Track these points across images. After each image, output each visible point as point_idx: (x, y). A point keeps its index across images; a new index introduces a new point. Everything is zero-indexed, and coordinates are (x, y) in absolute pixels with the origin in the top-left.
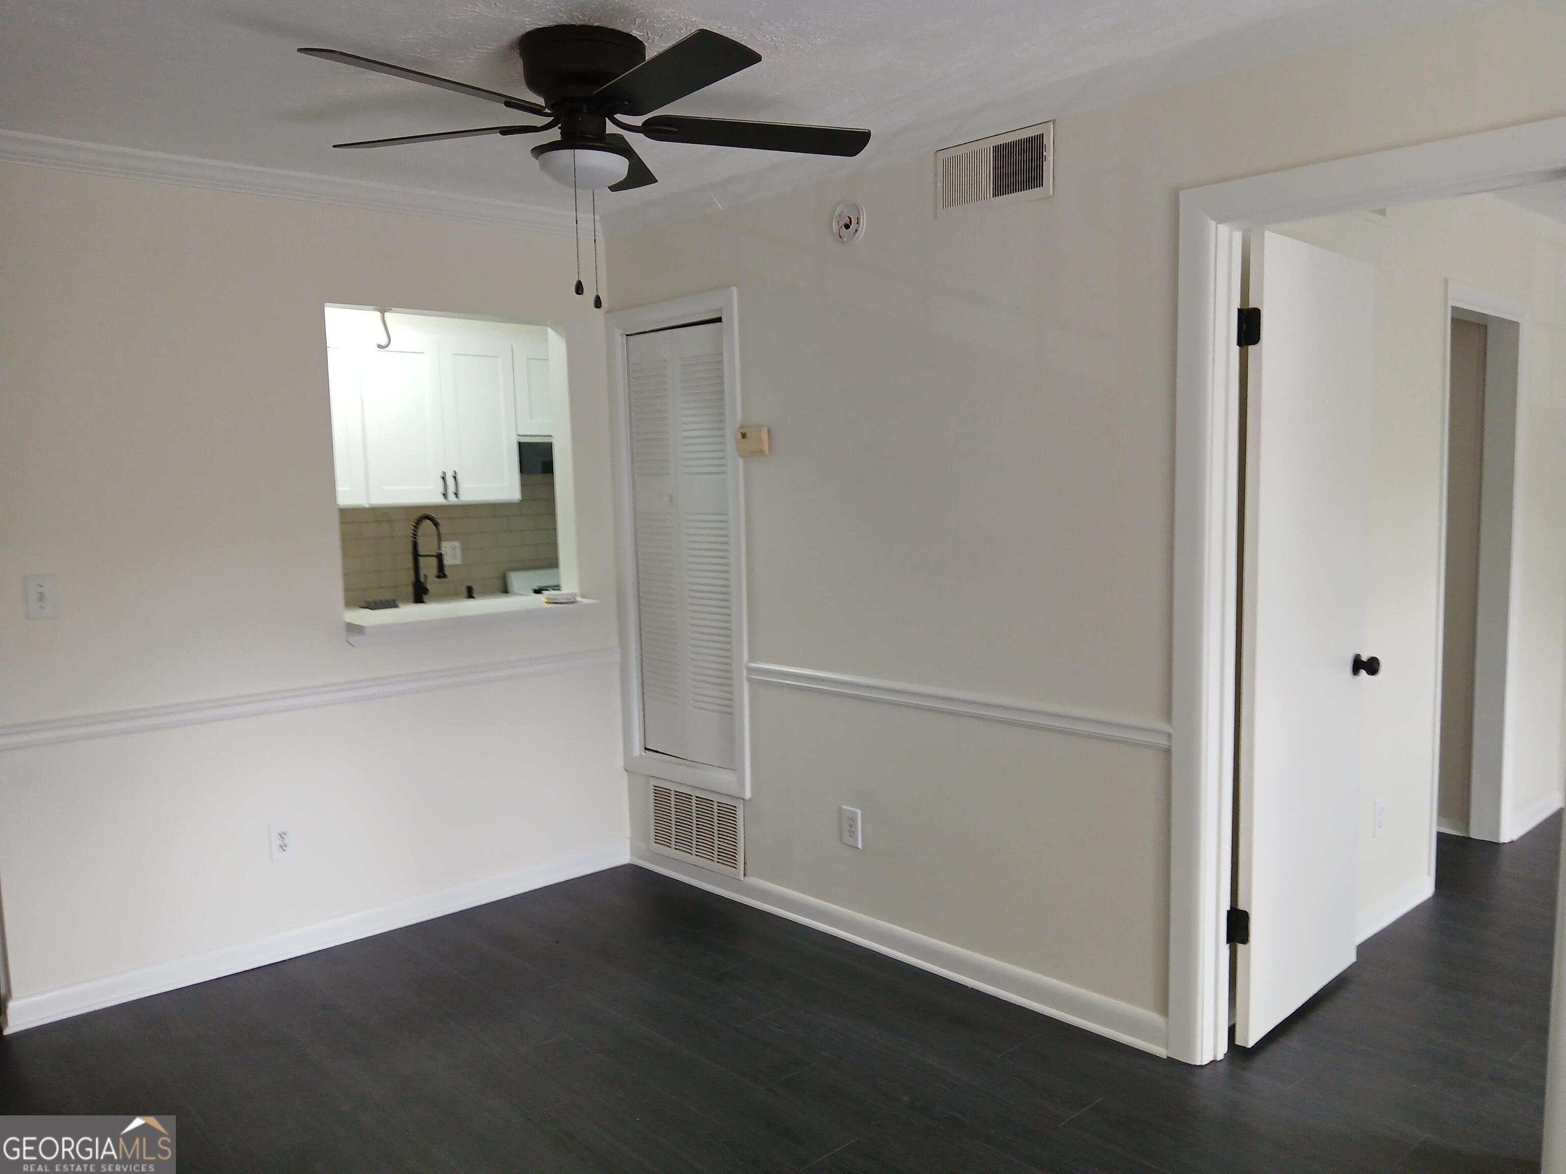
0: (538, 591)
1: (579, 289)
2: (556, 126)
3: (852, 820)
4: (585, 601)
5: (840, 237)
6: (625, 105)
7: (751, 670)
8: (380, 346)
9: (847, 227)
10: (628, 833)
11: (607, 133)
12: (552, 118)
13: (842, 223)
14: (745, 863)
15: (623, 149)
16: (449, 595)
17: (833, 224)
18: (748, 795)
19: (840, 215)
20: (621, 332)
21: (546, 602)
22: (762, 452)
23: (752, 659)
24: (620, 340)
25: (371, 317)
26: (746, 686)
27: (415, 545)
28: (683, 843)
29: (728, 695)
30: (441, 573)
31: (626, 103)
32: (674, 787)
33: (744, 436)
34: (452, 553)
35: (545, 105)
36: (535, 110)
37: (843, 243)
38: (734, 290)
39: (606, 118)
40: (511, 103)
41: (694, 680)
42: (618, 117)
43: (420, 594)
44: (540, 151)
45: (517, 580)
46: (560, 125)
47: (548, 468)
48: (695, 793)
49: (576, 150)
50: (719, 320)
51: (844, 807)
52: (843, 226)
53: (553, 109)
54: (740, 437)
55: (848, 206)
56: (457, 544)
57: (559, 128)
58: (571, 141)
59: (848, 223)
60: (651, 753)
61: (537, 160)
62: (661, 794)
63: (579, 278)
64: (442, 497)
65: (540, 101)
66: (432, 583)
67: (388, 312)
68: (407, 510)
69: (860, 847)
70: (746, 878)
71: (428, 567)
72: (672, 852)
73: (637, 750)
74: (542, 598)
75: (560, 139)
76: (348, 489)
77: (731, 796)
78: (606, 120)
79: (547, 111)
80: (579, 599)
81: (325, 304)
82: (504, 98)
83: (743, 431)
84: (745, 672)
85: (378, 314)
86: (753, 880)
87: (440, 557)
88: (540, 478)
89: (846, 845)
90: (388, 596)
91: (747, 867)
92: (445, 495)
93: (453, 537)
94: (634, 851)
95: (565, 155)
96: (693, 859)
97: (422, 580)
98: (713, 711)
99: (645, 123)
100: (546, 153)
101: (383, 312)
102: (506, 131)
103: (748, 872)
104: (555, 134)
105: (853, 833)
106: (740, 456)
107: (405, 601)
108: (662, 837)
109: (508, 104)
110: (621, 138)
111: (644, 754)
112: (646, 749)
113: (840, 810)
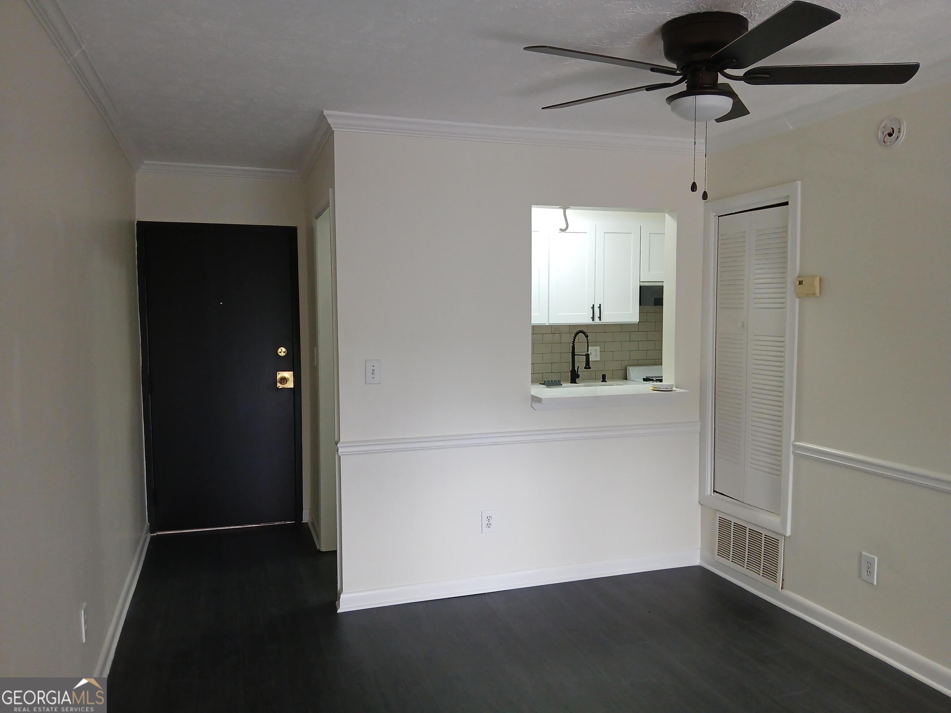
0: (646, 380)
1: (694, 187)
2: (684, 81)
3: (870, 565)
4: (678, 390)
5: (884, 142)
6: (734, 61)
7: (796, 447)
8: (562, 230)
9: (890, 135)
10: (699, 545)
11: (718, 83)
12: (682, 76)
13: (886, 132)
14: (783, 580)
15: (728, 92)
16: (591, 379)
17: (879, 133)
18: (788, 533)
19: (884, 127)
20: (715, 214)
21: (652, 390)
22: (814, 294)
23: (796, 440)
24: (713, 220)
25: (557, 212)
26: (792, 457)
27: (573, 348)
28: (738, 558)
29: (777, 463)
30: (588, 366)
31: (734, 60)
32: (734, 520)
33: (801, 283)
34: (595, 353)
35: (677, 67)
36: (671, 72)
37: (887, 146)
38: (799, 183)
39: (718, 73)
40: (655, 69)
41: (752, 449)
42: (728, 71)
43: (574, 378)
44: (671, 99)
45: (633, 372)
46: (686, 81)
47: (659, 302)
48: (749, 526)
49: (697, 96)
50: (786, 204)
51: (864, 553)
52: (887, 135)
53: (682, 71)
54: (798, 283)
55: (892, 120)
56: (598, 348)
57: (686, 82)
58: (692, 90)
59: (891, 132)
60: (718, 494)
61: (670, 105)
62: (724, 524)
63: (694, 180)
64: (591, 320)
65: (675, 66)
66: (582, 371)
67: (568, 209)
68: (571, 327)
69: (875, 584)
70: (782, 590)
71: (580, 362)
72: (729, 563)
73: (709, 491)
74: (650, 385)
75: (686, 90)
76: (538, 314)
77: (776, 533)
78: (718, 74)
79: (678, 72)
80: (674, 389)
81: (532, 206)
82: (650, 66)
83: (800, 279)
84: (791, 448)
85: (562, 211)
86: (787, 593)
87: (587, 356)
88: (652, 308)
89: (864, 581)
90: (555, 378)
91: (785, 583)
92: (593, 318)
93: (596, 343)
94: (703, 557)
95: (690, 99)
96: (744, 570)
97: (576, 369)
98: (765, 472)
99: (746, 74)
100: (676, 100)
101: (565, 209)
102: (649, 88)
103: (785, 586)
104: (683, 87)
105: (870, 573)
106: (797, 297)
107: (566, 381)
108: (723, 551)
109: (652, 70)
110: (727, 85)
111: (713, 494)
112: (714, 491)
113: (861, 555)
